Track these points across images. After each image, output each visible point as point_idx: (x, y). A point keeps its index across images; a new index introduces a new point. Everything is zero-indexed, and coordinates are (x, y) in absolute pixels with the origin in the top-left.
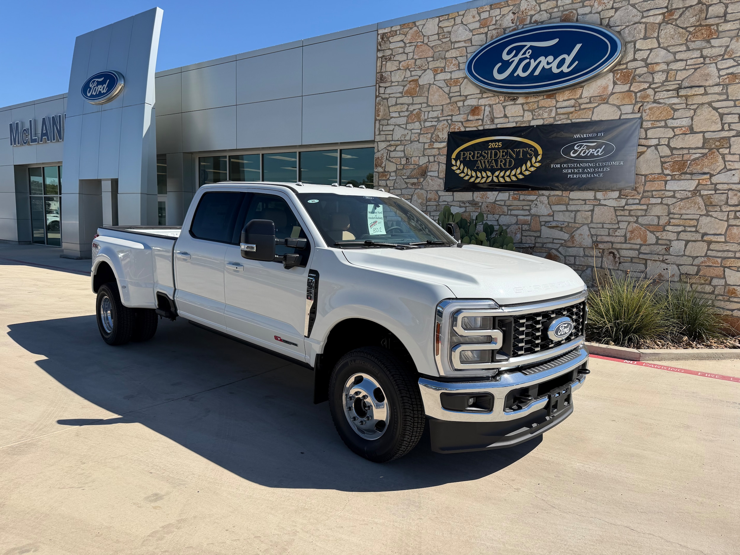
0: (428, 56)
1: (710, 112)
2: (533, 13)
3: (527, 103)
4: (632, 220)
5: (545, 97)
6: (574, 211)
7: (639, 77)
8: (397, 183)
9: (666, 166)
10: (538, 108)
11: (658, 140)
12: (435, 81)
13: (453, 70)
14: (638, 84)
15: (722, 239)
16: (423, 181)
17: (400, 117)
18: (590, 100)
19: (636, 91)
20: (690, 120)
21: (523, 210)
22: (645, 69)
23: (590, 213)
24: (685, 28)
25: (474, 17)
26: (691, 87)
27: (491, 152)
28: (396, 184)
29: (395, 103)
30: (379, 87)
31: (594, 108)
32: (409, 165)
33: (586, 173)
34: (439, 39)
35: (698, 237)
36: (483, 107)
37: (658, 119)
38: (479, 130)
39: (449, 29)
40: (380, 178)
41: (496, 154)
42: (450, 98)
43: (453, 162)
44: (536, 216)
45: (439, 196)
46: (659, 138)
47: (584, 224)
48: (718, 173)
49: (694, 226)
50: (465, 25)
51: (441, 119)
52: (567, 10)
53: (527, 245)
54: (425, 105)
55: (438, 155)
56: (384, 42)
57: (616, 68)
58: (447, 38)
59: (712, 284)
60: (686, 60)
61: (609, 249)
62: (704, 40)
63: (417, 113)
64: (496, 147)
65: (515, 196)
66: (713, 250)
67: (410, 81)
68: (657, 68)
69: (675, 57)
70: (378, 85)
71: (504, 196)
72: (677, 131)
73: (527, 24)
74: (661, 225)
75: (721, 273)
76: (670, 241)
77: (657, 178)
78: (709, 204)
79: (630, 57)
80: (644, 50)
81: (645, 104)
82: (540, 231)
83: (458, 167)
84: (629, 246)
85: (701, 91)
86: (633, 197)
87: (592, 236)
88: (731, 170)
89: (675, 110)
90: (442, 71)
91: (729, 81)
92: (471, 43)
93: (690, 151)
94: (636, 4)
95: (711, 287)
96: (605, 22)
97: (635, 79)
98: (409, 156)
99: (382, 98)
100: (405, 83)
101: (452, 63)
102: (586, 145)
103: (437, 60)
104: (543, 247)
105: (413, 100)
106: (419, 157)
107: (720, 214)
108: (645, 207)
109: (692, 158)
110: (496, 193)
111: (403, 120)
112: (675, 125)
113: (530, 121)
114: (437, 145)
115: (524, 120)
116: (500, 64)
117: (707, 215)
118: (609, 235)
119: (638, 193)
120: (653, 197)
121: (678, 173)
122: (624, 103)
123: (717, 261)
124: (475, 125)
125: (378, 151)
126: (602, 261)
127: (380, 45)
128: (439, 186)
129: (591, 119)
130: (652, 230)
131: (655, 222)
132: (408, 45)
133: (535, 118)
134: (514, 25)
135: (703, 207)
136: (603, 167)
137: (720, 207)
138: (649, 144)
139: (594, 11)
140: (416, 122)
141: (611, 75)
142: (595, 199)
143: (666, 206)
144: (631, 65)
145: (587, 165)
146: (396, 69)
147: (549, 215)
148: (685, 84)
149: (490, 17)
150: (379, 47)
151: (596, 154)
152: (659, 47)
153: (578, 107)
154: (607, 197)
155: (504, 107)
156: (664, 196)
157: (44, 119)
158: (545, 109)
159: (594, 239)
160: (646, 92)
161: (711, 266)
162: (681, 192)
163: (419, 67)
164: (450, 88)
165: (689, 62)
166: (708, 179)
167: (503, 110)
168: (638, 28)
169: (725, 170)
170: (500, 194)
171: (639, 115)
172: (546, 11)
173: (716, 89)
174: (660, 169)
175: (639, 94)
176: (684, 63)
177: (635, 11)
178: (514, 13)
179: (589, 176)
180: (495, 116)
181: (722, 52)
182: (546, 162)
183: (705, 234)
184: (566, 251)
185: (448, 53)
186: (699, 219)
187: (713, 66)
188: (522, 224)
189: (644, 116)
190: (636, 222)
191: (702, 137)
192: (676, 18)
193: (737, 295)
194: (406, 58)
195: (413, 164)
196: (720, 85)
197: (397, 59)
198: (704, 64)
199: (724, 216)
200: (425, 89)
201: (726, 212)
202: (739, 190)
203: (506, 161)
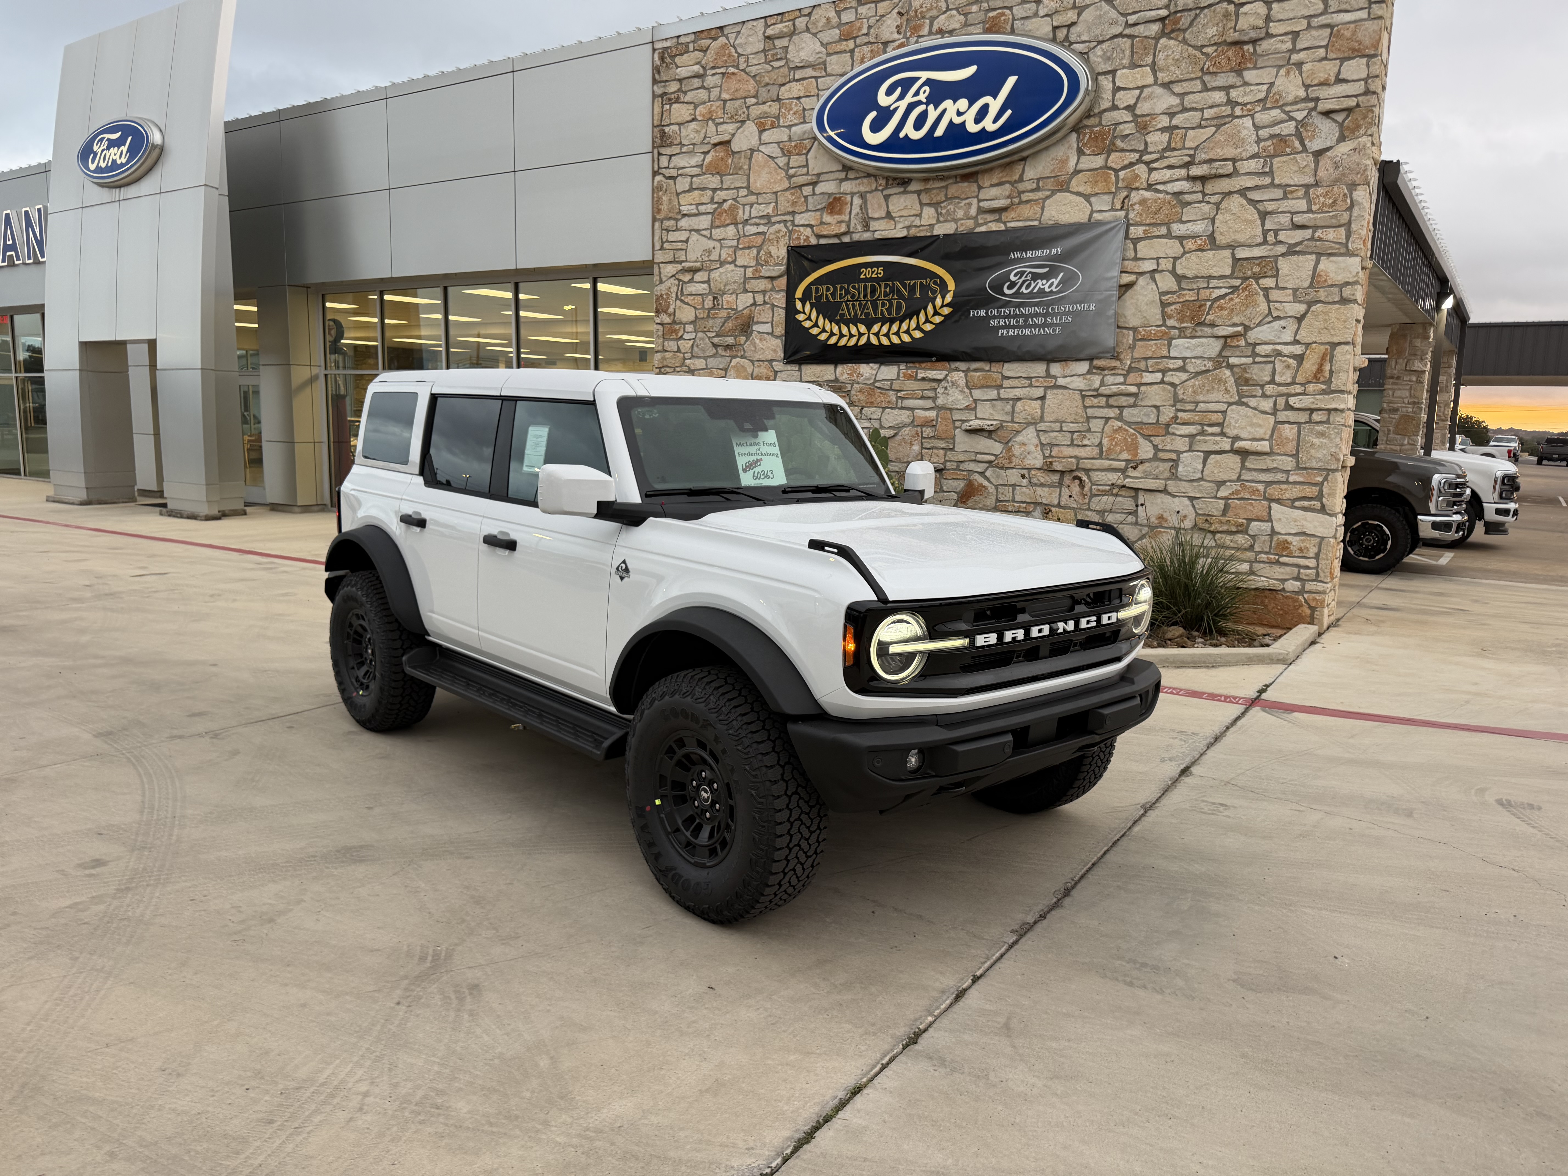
0: (747, 95)
1: (1243, 209)
2: (934, 13)
4: (1112, 415)
5: (957, 180)
6: (1012, 399)
7: (1122, 141)
8: (697, 346)
9: (1169, 312)
10: (947, 199)
12: (761, 144)
13: (792, 122)
14: (1121, 154)
15: (1266, 447)
16: (746, 341)
17: (699, 214)
18: (1038, 184)
19: (1117, 167)
20: (1210, 225)
21: (922, 398)
22: (1132, 126)
23: (1039, 402)
24: (1200, 48)
25: (828, 19)
26: (1209, 161)
27: (865, 287)
28: (695, 348)
29: (688, 188)
30: (659, 154)
31: (1044, 199)
32: (719, 309)
33: (1030, 327)
34: (767, 62)
35: (1225, 444)
37: (1154, 221)
38: (842, 243)
39: (784, 42)
40: (666, 337)
41: (873, 291)
42: (789, 178)
43: (799, 305)
44: (946, 409)
45: (775, 372)
46: (1158, 259)
47: (1029, 424)
48: (1259, 325)
49: (1218, 425)
50: (813, 34)
51: (773, 220)
52: (996, 9)
54: (743, 192)
55: (771, 290)
56: (665, 65)
57: (1081, 124)
58: (781, 59)
59: (1250, 532)
60: (1202, 110)
61: (1072, 471)
62: (1232, 71)
63: (730, 207)
64: (874, 276)
65: (909, 372)
67: (715, 145)
68: (1153, 124)
69: (1183, 104)
70: (656, 151)
71: (889, 372)
72: (1190, 245)
73: (923, 36)
74: (1163, 424)
75: (1265, 512)
76: (1179, 453)
77: (1155, 335)
78: (1243, 383)
79: (1106, 102)
80: (1130, 89)
81: (1133, 193)
82: (953, 438)
83: (807, 315)
84: (1106, 463)
85: (1228, 168)
86: (1113, 372)
87: (1042, 444)
88: (1278, 318)
89: (1185, 205)
90: (773, 127)
91: (1274, 150)
92: (825, 71)
93: (1211, 282)
95: (1248, 538)
96: (1061, 34)
97: (1114, 145)
98: (718, 292)
99: (664, 176)
100: (706, 148)
101: (791, 109)
102: (1030, 272)
103: (764, 103)
104: (957, 468)
105: (722, 182)
106: (737, 295)
107: (1262, 400)
108: (1134, 390)
109: (1214, 296)
110: (876, 366)
111: (704, 222)
112: (1184, 233)
113: (932, 226)
114: (766, 271)
115: (922, 223)
116: (873, 114)
117: (1240, 403)
118: (1072, 444)
119: (1123, 364)
120: (1147, 370)
121: (1189, 325)
122: (1097, 190)
123: (1258, 490)
124: (835, 233)
125: (661, 282)
126: (1060, 495)
127: (659, 72)
128: (775, 351)
129: (1040, 221)
130: (1146, 432)
131: (1153, 418)
132: (709, 72)
133: (941, 219)
134: (901, 36)
135: (1233, 390)
136: (1061, 314)
137: (1262, 387)
138: (1141, 270)
139: (1041, 13)
140: (728, 225)
141: (1074, 136)
142: (1048, 375)
143: (1169, 388)
144: (1108, 118)
145: (1032, 310)
146: (690, 118)
147: (967, 408)
148: (1201, 156)
149: (857, 19)
150: (657, 76)
151: (1047, 290)
152: (1156, 83)
153: (1016, 197)
154: (1068, 372)
155: (887, 198)
156: (1167, 368)
158: (959, 203)
159: (1047, 453)
160: (1134, 170)
161: (1248, 499)
162: (1196, 360)
163: (732, 117)
164: (789, 159)
165: (1208, 113)
166: (1241, 335)
167: (884, 204)
168: (1119, 45)
169: (1270, 319)
170: (883, 368)
171: (1123, 213)
172: (957, 9)
173: (1253, 165)
174: (1159, 316)
175: (1122, 174)
176: (1198, 114)
177: (1113, 14)
178: (900, 14)
179: (1035, 331)
180: (870, 216)
181: (1262, 95)
182: (960, 306)
183: (1236, 438)
184: (998, 477)
185: (783, 88)
186: (1226, 411)
187: (1248, 122)
188: (922, 426)
189: (1132, 215)
190: (1120, 418)
191: (1230, 256)
192: (1184, 27)
193: (1291, 552)
194: (706, 98)
195: (726, 309)
196: (1260, 157)
197: (690, 100)
198: (1233, 116)
199: (1267, 405)
200: (742, 160)
201: (1271, 396)
202: (1293, 356)
203: (891, 305)
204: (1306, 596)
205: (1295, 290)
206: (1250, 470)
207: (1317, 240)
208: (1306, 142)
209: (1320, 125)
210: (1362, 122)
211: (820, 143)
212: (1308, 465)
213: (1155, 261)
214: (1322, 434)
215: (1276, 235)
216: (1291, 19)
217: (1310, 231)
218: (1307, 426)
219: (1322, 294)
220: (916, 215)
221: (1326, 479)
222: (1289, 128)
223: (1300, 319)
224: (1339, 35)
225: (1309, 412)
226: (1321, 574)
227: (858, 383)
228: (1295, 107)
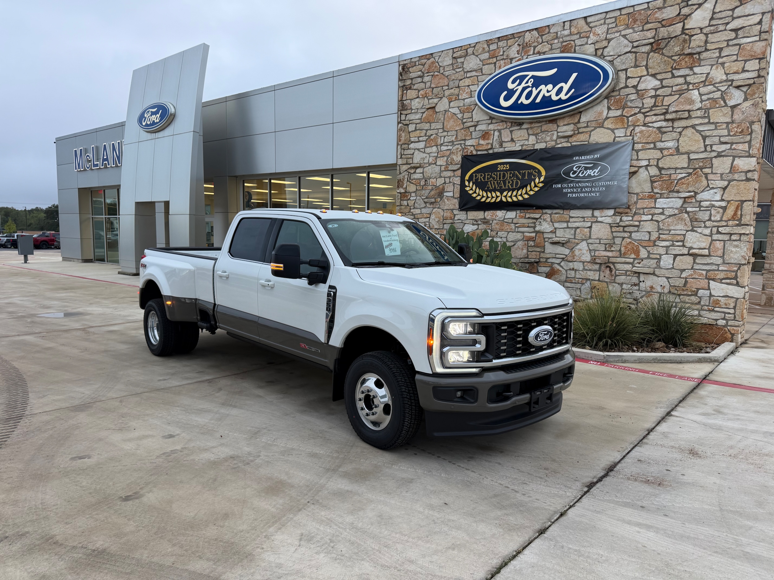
0: (443, 85)
1: (694, 135)
2: (536, 44)
4: (626, 236)
5: (547, 123)
6: (574, 228)
7: (631, 103)
8: (417, 203)
9: (655, 185)
10: (542, 132)
12: (450, 108)
13: (465, 97)
14: (630, 109)
15: (706, 252)
16: (440, 200)
17: (420, 141)
18: (587, 124)
19: (628, 115)
20: (676, 143)
21: (528, 227)
22: (636, 95)
23: (588, 230)
24: (671, 57)
25: (483, 48)
26: (676, 112)
27: (500, 174)
29: (414, 129)
30: (401, 114)
31: (591, 131)
32: (428, 186)
33: (584, 192)
34: (454, 69)
35: (685, 251)
37: (647, 141)
38: (489, 154)
39: (462, 60)
40: (402, 199)
41: (504, 176)
42: (463, 124)
43: (467, 183)
44: (541, 232)
45: (455, 215)
47: (583, 240)
48: (702, 191)
50: (476, 56)
51: (455, 143)
52: (567, 41)
53: (533, 260)
54: (441, 131)
55: (453, 176)
56: (404, 72)
57: (609, 95)
58: (460, 68)
59: (698, 295)
60: (672, 87)
61: (606, 263)
62: (687, 68)
63: (434, 138)
64: (504, 169)
65: (522, 214)
67: (428, 109)
68: (647, 94)
69: (662, 84)
70: (399, 113)
71: (511, 215)
72: (665, 152)
73: (530, 55)
74: (652, 241)
75: (706, 285)
76: (661, 255)
77: (648, 197)
78: (694, 220)
79: (622, 84)
80: (634, 78)
81: (636, 127)
82: (544, 247)
83: (471, 188)
84: (623, 260)
85: (686, 115)
86: (626, 215)
88: (713, 188)
89: (663, 133)
90: (456, 100)
91: (710, 105)
92: (482, 73)
93: (677, 171)
94: (627, 35)
95: (697, 298)
96: (599, 52)
97: (627, 105)
98: (428, 177)
99: (403, 124)
100: (423, 111)
101: (465, 91)
102: (584, 167)
103: (452, 89)
104: (546, 261)
105: (430, 126)
106: (437, 178)
107: (704, 229)
108: (637, 224)
109: (679, 177)
110: (504, 212)
111: (422, 145)
112: (663, 147)
113: (534, 145)
114: (452, 167)
115: (529, 143)
116: (505, 93)
117: (692, 230)
118: (606, 250)
119: (631, 211)
120: (644, 214)
121: (666, 192)
122: (618, 127)
123: (702, 274)
124: (485, 149)
125: (400, 173)
126: (599, 275)
127: (401, 75)
128: (454, 205)
129: (589, 142)
130: (644, 244)
131: (647, 237)
132: (426, 75)
133: (539, 141)
134: (519, 55)
135: (689, 224)
136: (599, 186)
137: (704, 223)
138: (640, 165)
139: (589, 42)
140: (433, 146)
141: (606, 101)
142: (593, 216)
143: (656, 223)
144: (623, 92)
145: (585, 185)
146: (416, 97)
147: (551, 232)
148: (672, 109)
149: (498, 48)
150: (401, 78)
151: (592, 175)
152: (648, 75)
153: (576, 131)
154: (603, 214)
155: (511, 132)
156: (654, 213)
157: (105, 145)
158: (547, 133)
159: (593, 254)
160: (637, 116)
161: (697, 278)
162: (669, 209)
163: (436, 95)
164: (463, 115)
165: (675, 89)
166: (693, 197)
167: (510, 134)
168: (629, 57)
169: (708, 189)
170: (508, 212)
171: (631, 138)
172: (547, 42)
173: (699, 113)
174: (650, 188)
175: (630, 119)
176: (670, 89)
177: (626, 42)
178: (519, 45)
179: (586, 195)
180: (503, 140)
181: (704, 79)
182: (548, 182)
183: (691, 248)
184: (567, 266)
185: (461, 82)
186: (685, 234)
187: (696, 92)
188: (528, 241)
189: (635, 138)
190: (630, 237)
191: (687, 157)
192: (662, 47)
193: (720, 305)
194: (424, 87)
195: (431, 185)
196: (703, 109)
197: (417, 88)
198: (688, 90)
199: (707, 231)
200: (441, 115)
201: (709, 227)
202: (721, 207)
203: (513, 182)
204: (728, 328)
205: (722, 175)
206: (698, 264)
207: (733, 150)
208: (727, 102)
209: (734, 93)
210: (756, 91)
211: (479, 107)
212: (729, 262)
213: (648, 161)
214: (737, 246)
215: (711, 147)
216: (718, 42)
217: (729, 145)
218: (729, 242)
219: (736, 176)
220: (526, 140)
221: (739, 269)
222: (718, 95)
223: (724, 189)
224: (744, 49)
225: (729, 235)
226: (737, 317)
227: (496, 220)
228: (721, 85)
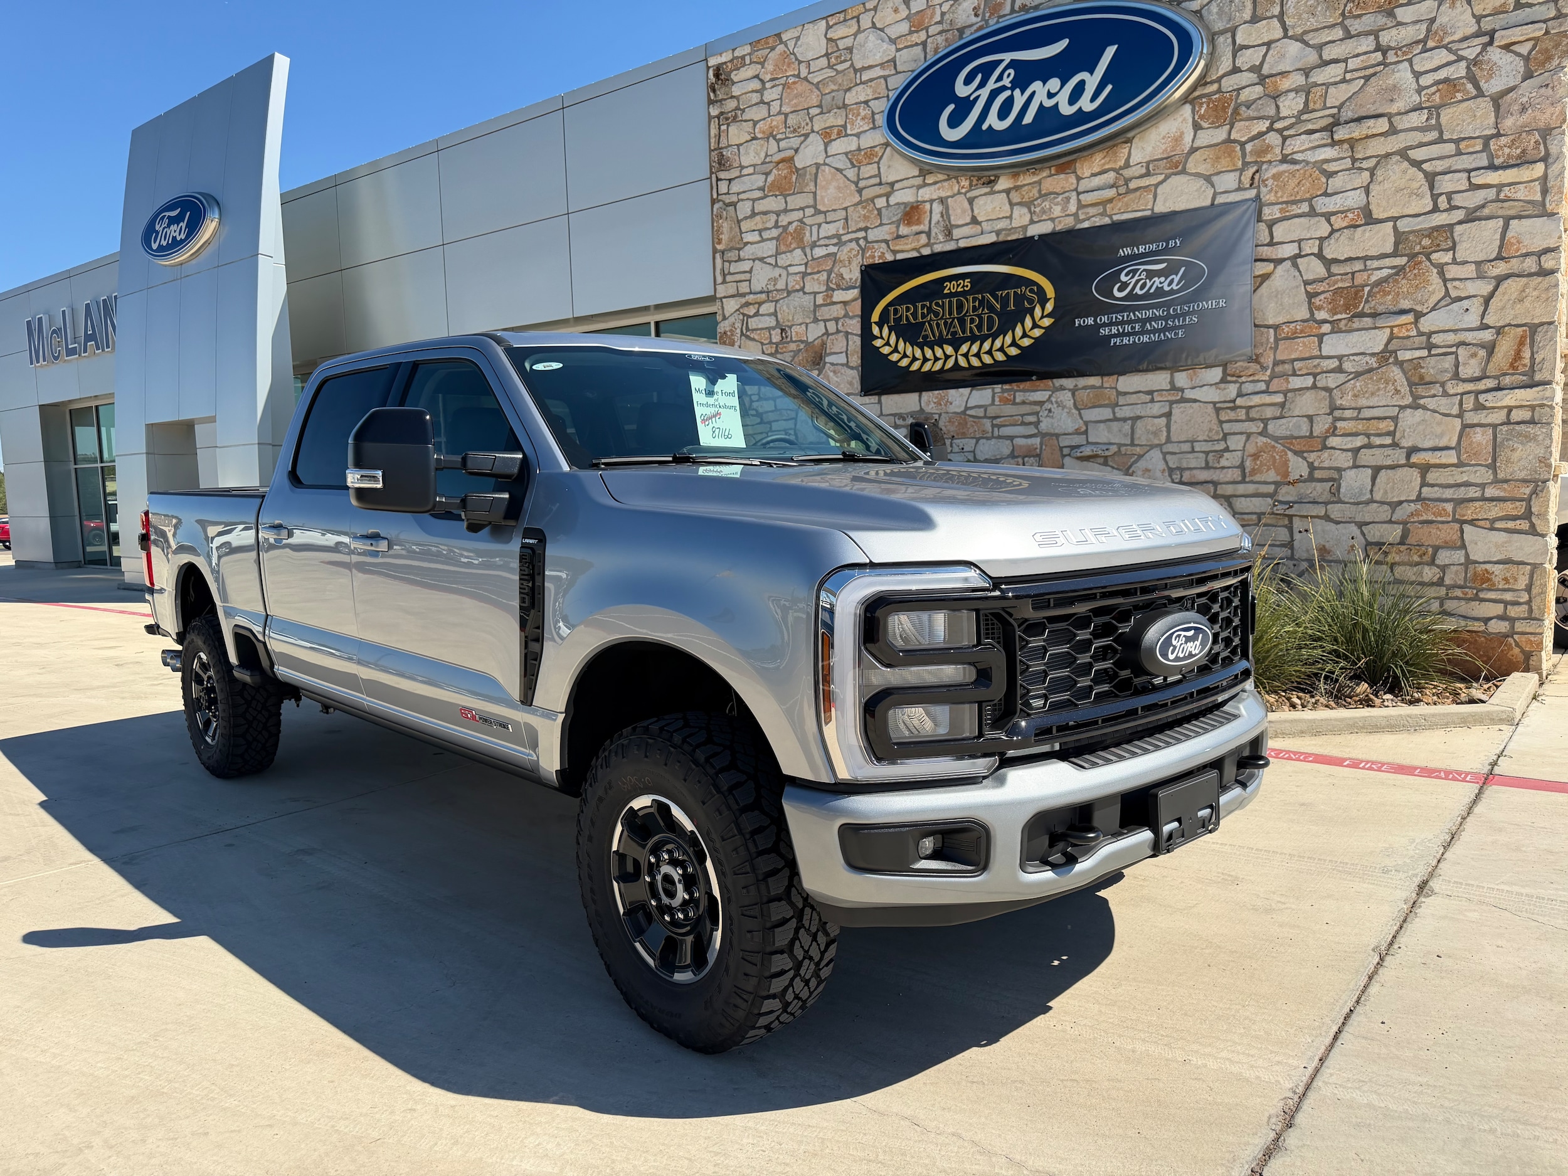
0: (810, 105)
1: (1405, 172)
3: (1017, 188)
4: (1254, 429)
5: (1053, 172)
6: (1130, 418)
7: (1248, 108)
9: (1318, 303)
10: (1041, 196)
11: (1296, 244)
12: (827, 157)
13: (861, 129)
14: (1247, 123)
15: (1451, 457)
17: (763, 240)
18: (1148, 168)
19: (1243, 139)
20: (1363, 195)
21: (1023, 424)
22: (1259, 89)
23: (1163, 421)
25: (896, 11)
26: (1359, 120)
27: (950, 302)
29: (750, 213)
30: (718, 180)
31: (1157, 185)
32: (788, 343)
33: (1148, 332)
34: (830, 66)
35: (1399, 457)
36: (928, 206)
37: (1293, 198)
38: (923, 257)
39: (848, 42)
41: (960, 306)
42: (860, 191)
43: (876, 330)
44: (1052, 435)
46: (1299, 241)
47: (1152, 447)
48: (1433, 309)
49: (1388, 434)
50: (880, 29)
51: (844, 238)
54: (811, 211)
55: (844, 317)
56: (720, 82)
57: (1196, 94)
58: (845, 61)
59: (1437, 562)
60: (1345, 61)
62: (1380, 10)
63: (796, 229)
64: (959, 290)
65: (1006, 395)
66: (1433, 486)
67: (778, 163)
68: (1285, 84)
69: (1321, 56)
70: (714, 176)
71: (982, 396)
72: (1338, 222)
73: (1005, 16)
74: (1318, 437)
75: (1456, 536)
76: (1339, 470)
77: (1302, 331)
78: (1418, 381)
79: (1225, 65)
80: (1254, 47)
81: (1265, 167)
83: (886, 341)
84: (1251, 488)
85: (1382, 125)
86: (1251, 378)
88: (1460, 299)
89: (1330, 175)
90: (839, 135)
91: (1441, 98)
92: (895, 68)
93: (1369, 263)
95: (1436, 570)
97: (1239, 114)
98: (787, 323)
99: (724, 203)
100: (768, 167)
101: (859, 114)
102: (1144, 270)
103: (829, 112)
105: (786, 202)
106: (807, 325)
107: (1444, 400)
108: (1279, 398)
109: (1373, 279)
110: (966, 391)
111: (769, 248)
112: (1331, 209)
113: (1025, 228)
114: (839, 296)
115: (1014, 225)
116: (951, 107)
117: (1415, 406)
118: (1207, 467)
119: (1264, 368)
120: (1294, 374)
121: (1344, 316)
122: (1220, 168)
123: (1444, 510)
124: (913, 245)
125: (724, 318)
127: (714, 91)
128: (851, 384)
129: (1152, 210)
130: (1297, 448)
131: (1304, 430)
132: (768, 85)
133: (1035, 219)
134: (979, 19)
135: (1405, 389)
136: (1184, 315)
137: (1443, 385)
138: (1280, 256)
140: (795, 249)
141: (1188, 108)
142: (1174, 388)
143: (1324, 393)
144: (1229, 83)
145: (1149, 313)
146: (749, 138)
147: (1077, 432)
148: (1347, 114)
149: (929, 7)
150: (712, 96)
151: (1167, 288)
152: (1286, 36)
153: (1123, 186)
154: (1198, 382)
155: (971, 201)
156: (1319, 370)
157: (87, 305)
158: (1055, 198)
159: (1177, 479)
160: (1264, 140)
161: (1431, 522)
162: (1355, 357)
163: (795, 131)
164: (859, 170)
165: (1352, 64)
166: (1412, 323)
167: (968, 208)
169: (1447, 301)
170: (975, 392)
171: (1253, 192)
174: (1306, 309)
175: (1249, 147)
176: (1341, 67)
179: (1155, 338)
180: (953, 223)
181: (1421, 35)
182: (1063, 315)
183: (1413, 450)
185: (849, 93)
186: (1397, 417)
187: (1404, 69)
188: (1023, 456)
189: (1264, 193)
190: (1264, 433)
191: (1392, 229)
193: (1494, 585)
194: (765, 113)
195: (795, 341)
196: (1423, 108)
197: (749, 118)
198: (1385, 64)
199: (1451, 406)
200: (808, 176)
201: (1456, 395)
202: (1482, 346)
203: (981, 320)
204: (1516, 637)
205: (1479, 264)
207: (1503, 201)
208: (1481, 84)
209: (1498, 62)
210: (1553, 53)
211: (893, 148)
212: (1509, 476)
214: (1526, 437)
217: (1494, 191)
218: (1505, 428)
219: (1515, 266)
221: (1534, 492)
222: (1460, 71)
223: (1487, 301)
225: (1506, 411)
226: (1536, 610)
227: (947, 413)
228: (1465, 44)
